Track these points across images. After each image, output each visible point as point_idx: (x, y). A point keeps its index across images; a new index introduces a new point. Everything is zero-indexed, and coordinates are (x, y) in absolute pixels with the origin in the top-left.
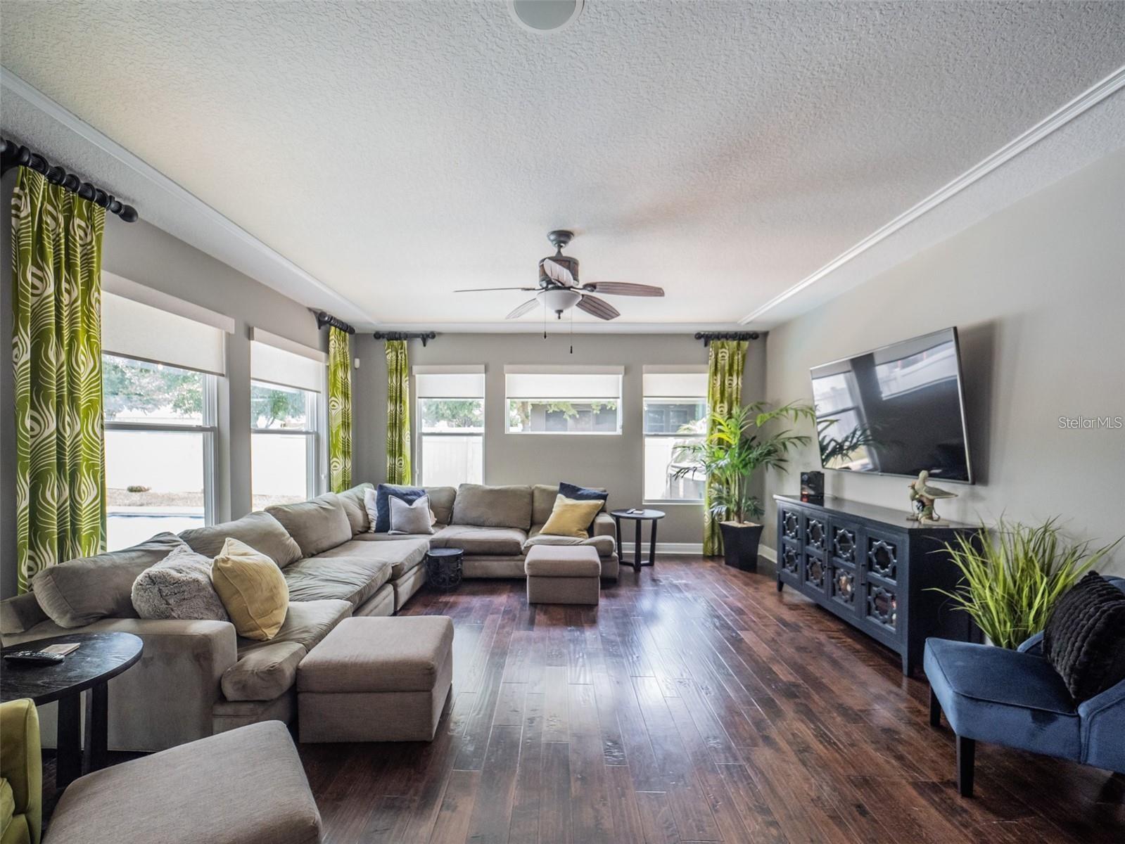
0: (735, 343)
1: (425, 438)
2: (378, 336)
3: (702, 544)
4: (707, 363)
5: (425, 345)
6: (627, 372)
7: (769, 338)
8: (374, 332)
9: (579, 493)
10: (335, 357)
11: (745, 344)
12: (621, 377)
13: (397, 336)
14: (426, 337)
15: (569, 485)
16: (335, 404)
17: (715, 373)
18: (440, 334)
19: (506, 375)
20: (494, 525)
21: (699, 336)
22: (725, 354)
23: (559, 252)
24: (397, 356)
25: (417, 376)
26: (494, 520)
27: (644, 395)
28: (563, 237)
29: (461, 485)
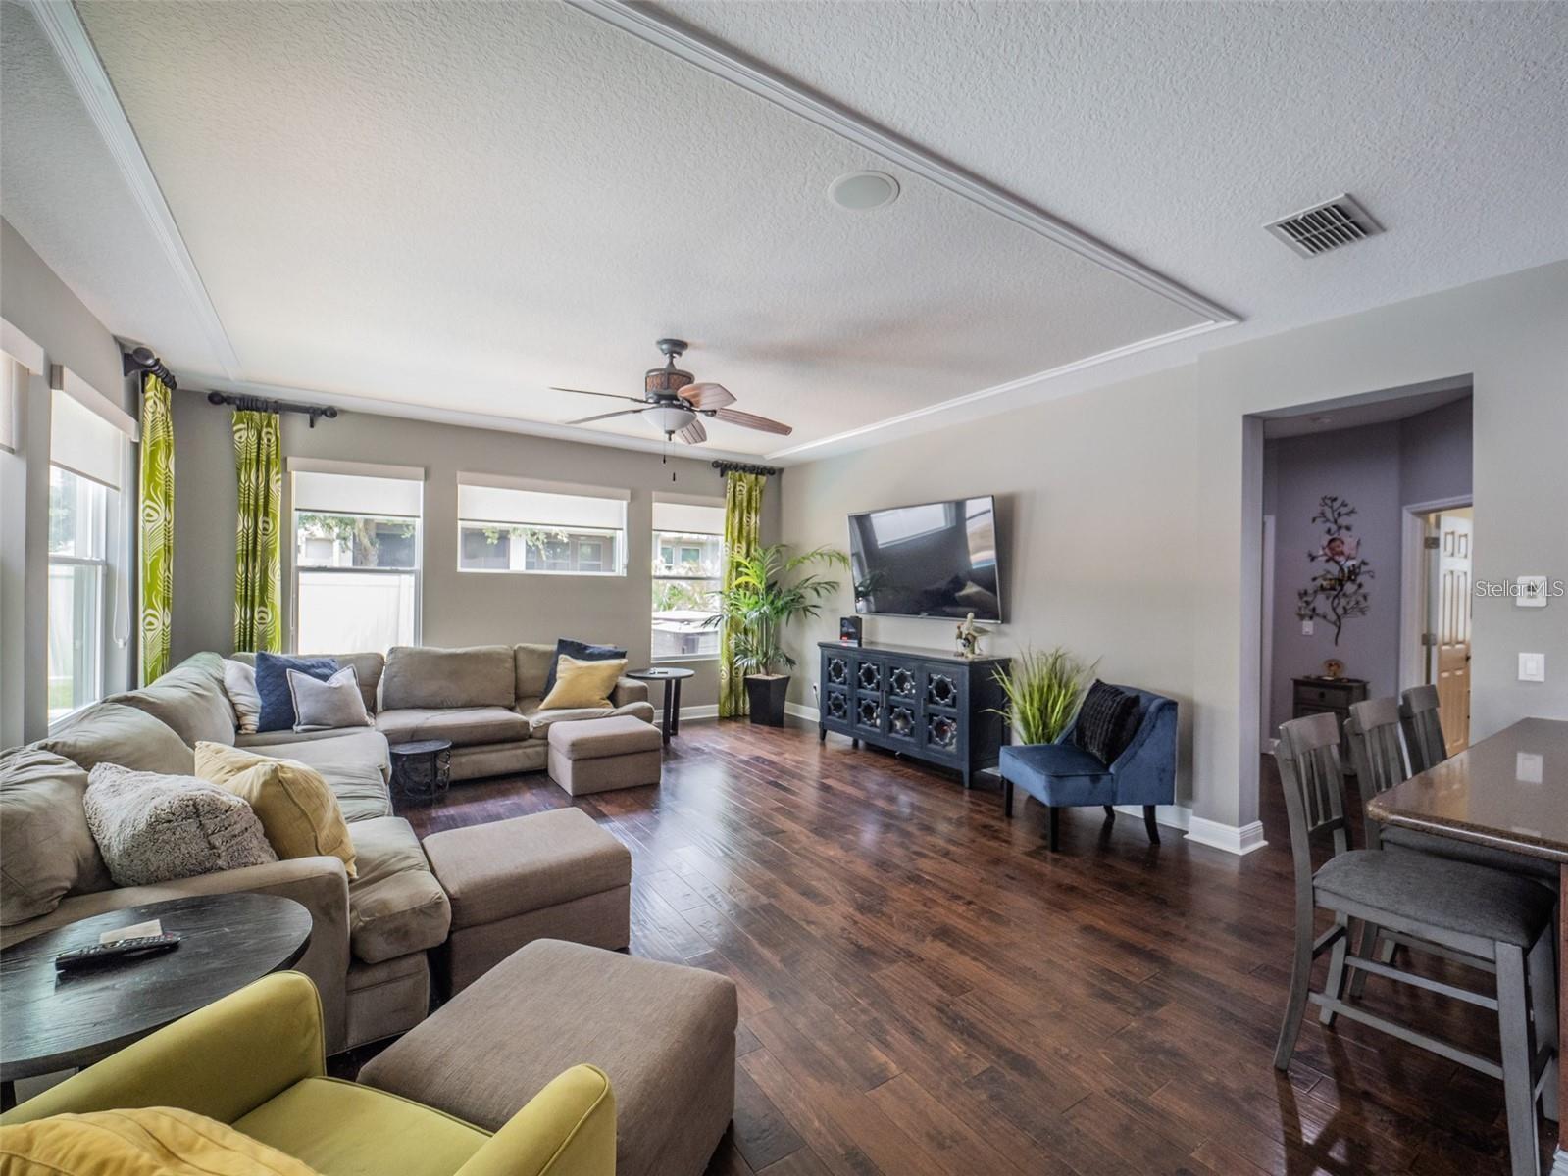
0: (753, 476)
1: (303, 577)
2: (216, 398)
3: (717, 705)
4: (725, 496)
5: (312, 426)
6: (633, 497)
7: (784, 476)
8: (210, 392)
9: (588, 651)
10: (154, 428)
11: (763, 479)
12: (624, 503)
13: (259, 404)
14: (317, 413)
15: (572, 642)
16: (152, 512)
17: (733, 510)
18: (343, 411)
19: (459, 486)
20: (459, 704)
21: (717, 464)
22: (743, 488)
23: (671, 363)
24: (259, 438)
25: (294, 474)
26: (463, 697)
27: (654, 528)
28: (677, 346)
29: (392, 651)
